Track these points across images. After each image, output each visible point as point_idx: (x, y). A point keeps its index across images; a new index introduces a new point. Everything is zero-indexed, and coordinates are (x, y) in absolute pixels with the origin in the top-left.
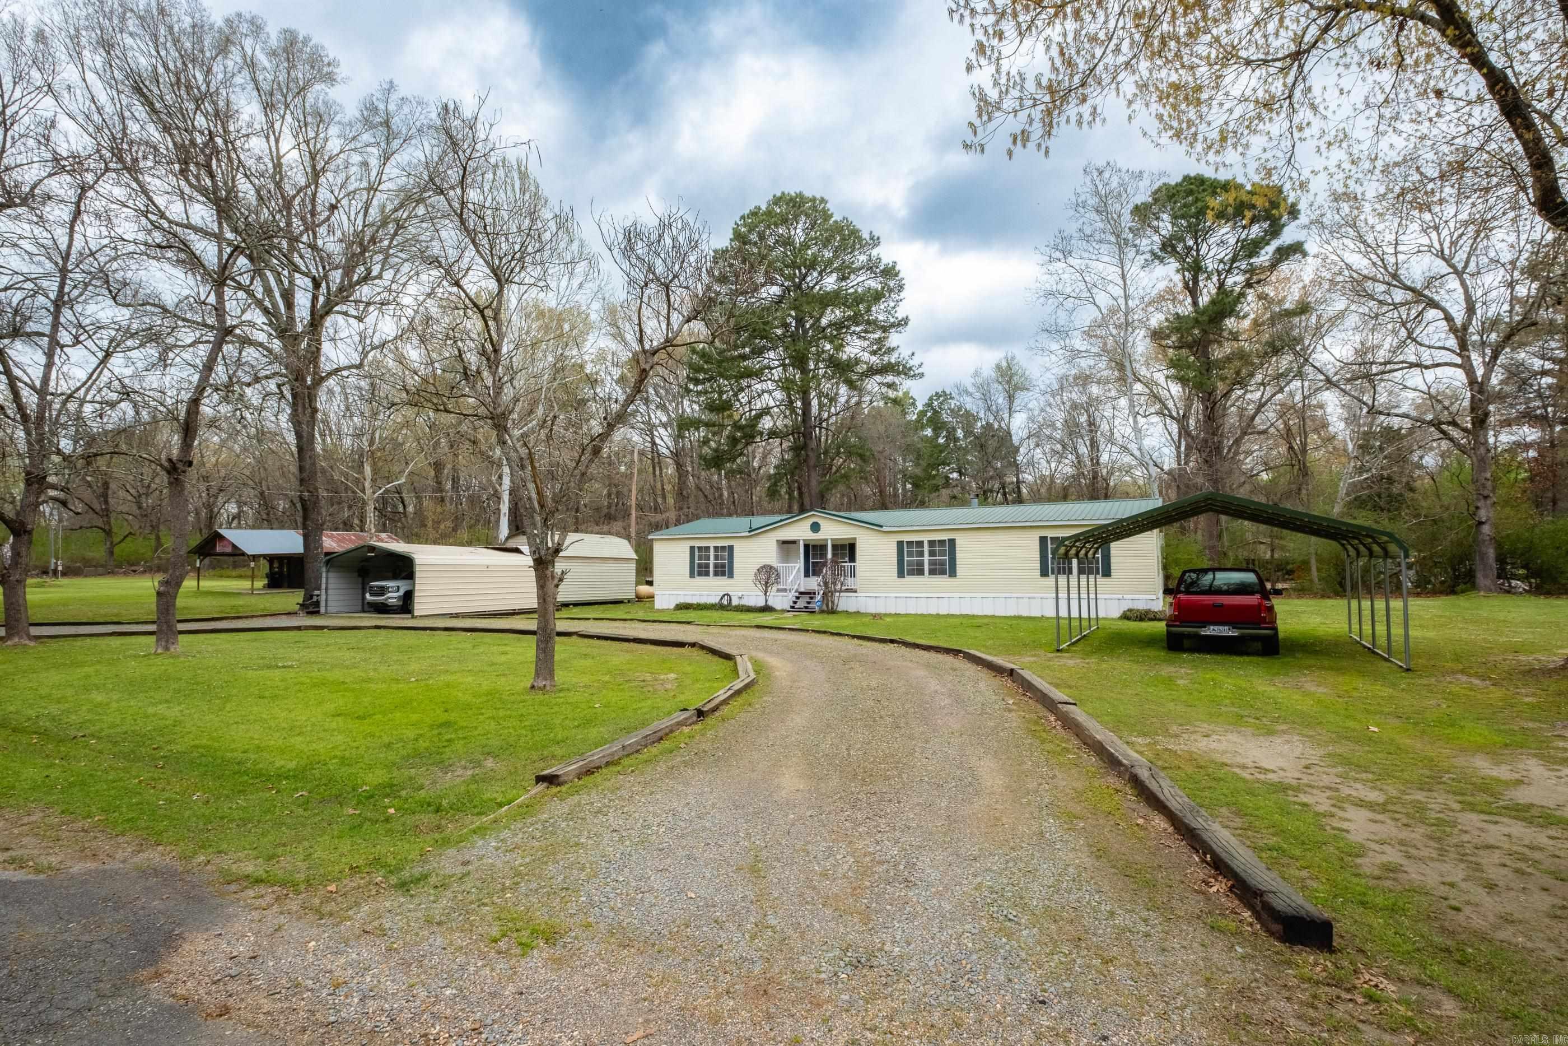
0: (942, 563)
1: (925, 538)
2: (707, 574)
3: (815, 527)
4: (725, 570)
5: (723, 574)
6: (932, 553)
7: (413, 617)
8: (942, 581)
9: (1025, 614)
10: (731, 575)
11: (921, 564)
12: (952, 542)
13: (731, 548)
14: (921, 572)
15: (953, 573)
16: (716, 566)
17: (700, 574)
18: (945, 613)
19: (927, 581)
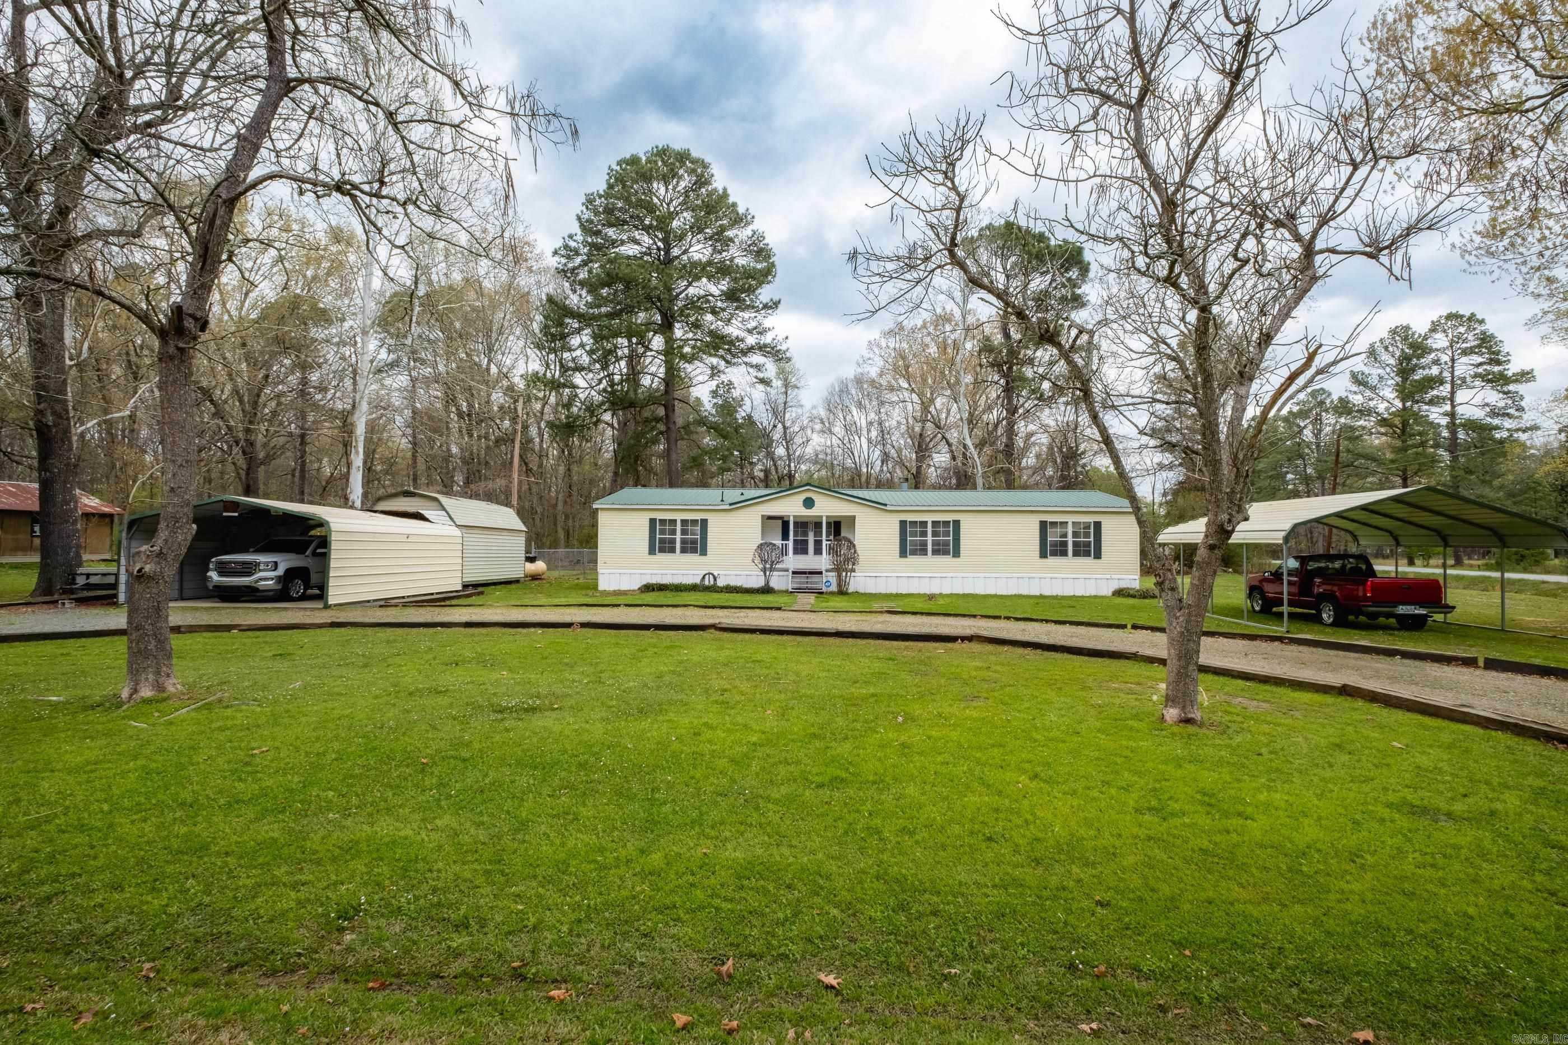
0: (946, 544)
1: (929, 518)
2: (672, 550)
3: (809, 503)
4: (696, 546)
5: (694, 550)
6: (935, 534)
7: (327, 607)
8: (946, 560)
9: (1025, 592)
10: (704, 552)
11: (924, 544)
12: (957, 523)
13: (704, 522)
14: (923, 552)
15: (957, 554)
16: (683, 542)
17: (662, 550)
18: (949, 592)
19: (930, 560)
